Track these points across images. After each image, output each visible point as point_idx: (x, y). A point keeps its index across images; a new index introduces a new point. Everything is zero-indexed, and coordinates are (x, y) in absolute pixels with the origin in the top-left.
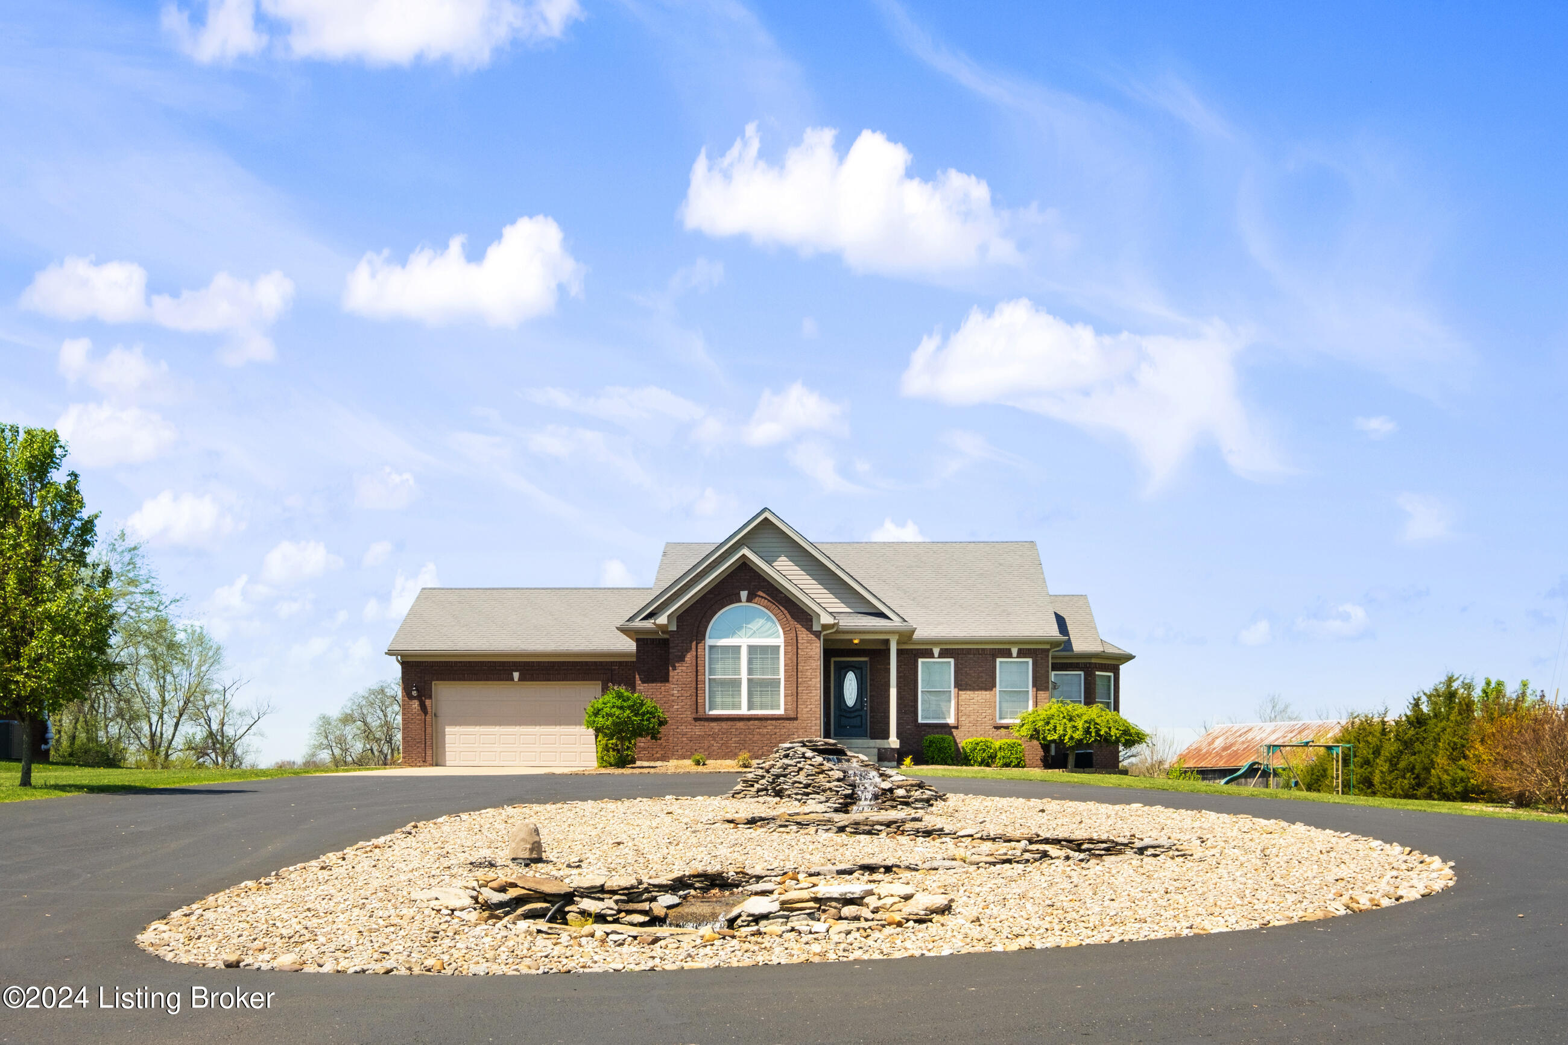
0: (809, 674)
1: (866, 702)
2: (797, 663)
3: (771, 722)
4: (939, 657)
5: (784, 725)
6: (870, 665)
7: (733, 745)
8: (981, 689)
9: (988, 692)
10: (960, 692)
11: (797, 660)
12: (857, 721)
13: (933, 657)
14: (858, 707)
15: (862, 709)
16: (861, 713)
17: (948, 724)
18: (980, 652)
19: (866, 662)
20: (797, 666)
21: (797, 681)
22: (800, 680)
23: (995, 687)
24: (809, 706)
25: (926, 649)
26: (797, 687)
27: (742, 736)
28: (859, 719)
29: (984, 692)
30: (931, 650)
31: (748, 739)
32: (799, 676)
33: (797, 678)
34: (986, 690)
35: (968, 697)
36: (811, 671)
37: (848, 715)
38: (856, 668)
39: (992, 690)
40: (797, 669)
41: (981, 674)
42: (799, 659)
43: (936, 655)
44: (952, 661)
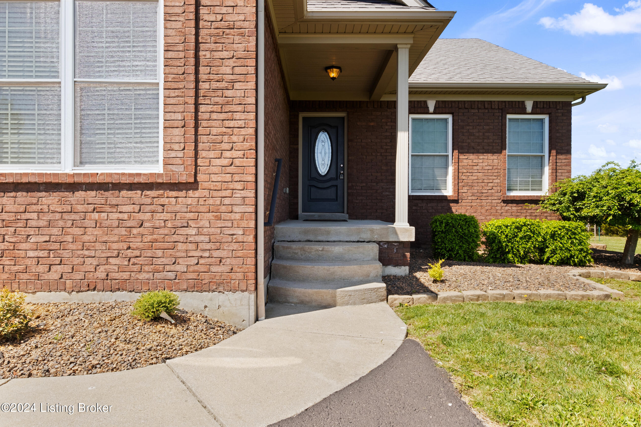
0: (228, 70)
1: (343, 169)
2: (197, 43)
3: (130, 193)
4: (434, 113)
5: (163, 201)
6: (348, 121)
7: (31, 254)
8: (487, 152)
9: (495, 157)
10: (461, 157)
11: (197, 35)
12: (331, 193)
13: (428, 113)
14: (333, 175)
15: (337, 178)
16: (334, 183)
17: (446, 196)
18: (486, 106)
19: (343, 118)
20: (197, 49)
21: (197, 89)
22: (204, 86)
23: (505, 149)
24: (228, 154)
25: (418, 102)
26: (197, 105)
27: (55, 231)
28: (333, 189)
29: (490, 156)
30: (425, 102)
31: (69, 238)
32: (202, 77)
33: (197, 81)
34: (493, 152)
35: (471, 164)
36: (231, 62)
37: (320, 185)
38: (330, 126)
39: (501, 153)
40: (197, 57)
41: (487, 134)
42: (203, 32)
43: (431, 109)
44: (449, 117)
